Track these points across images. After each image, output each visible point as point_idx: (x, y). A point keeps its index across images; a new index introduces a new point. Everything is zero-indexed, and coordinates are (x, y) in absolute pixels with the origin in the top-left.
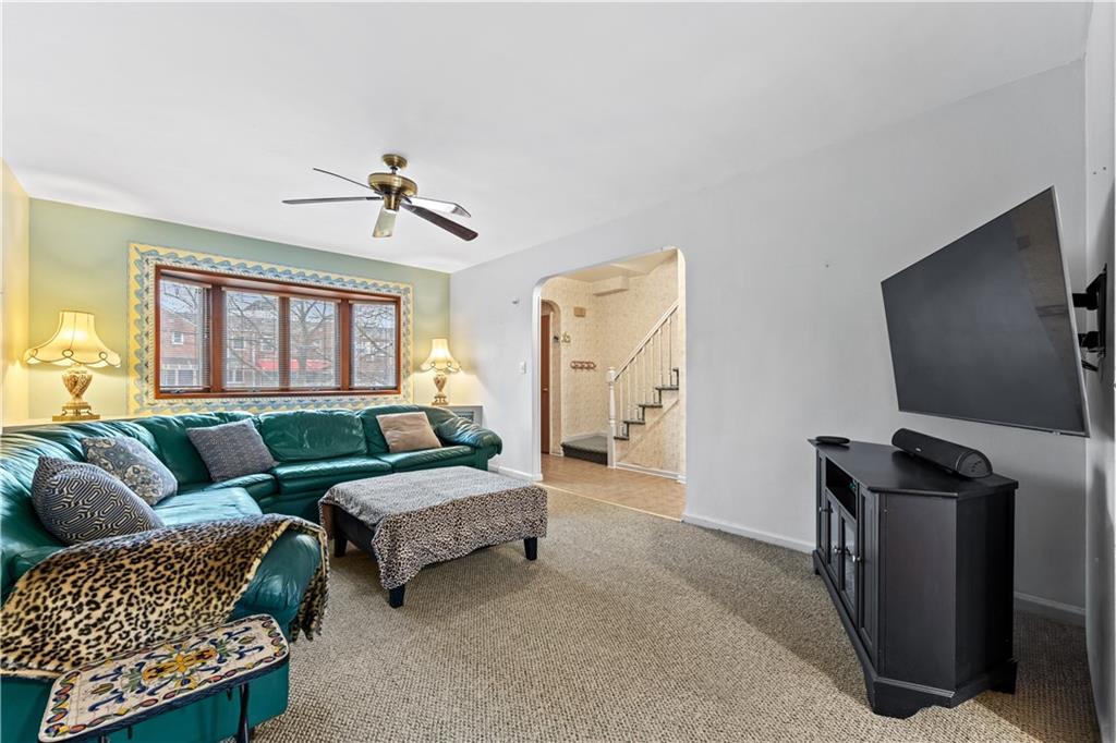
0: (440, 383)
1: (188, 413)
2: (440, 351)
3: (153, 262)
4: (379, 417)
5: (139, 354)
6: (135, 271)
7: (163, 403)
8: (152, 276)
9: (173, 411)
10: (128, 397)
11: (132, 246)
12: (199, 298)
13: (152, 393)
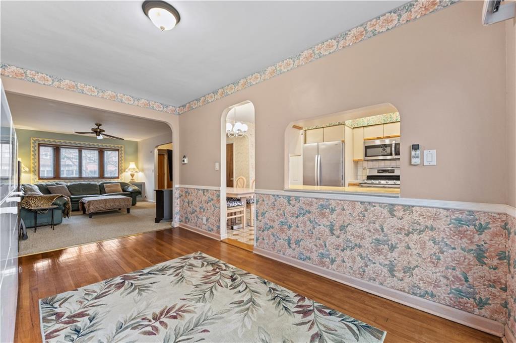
0: (132, 176)
1: (48, 183)
2: (132, 165)
3: (37, 142)
4: (104, 185)
5: (33, 168)
6: (32, 145)
7: (41, 181)
8: (37, 146)
9: (44, 183)
10: (30, 180)
11: (31, 138)
12: (52, 151)
13: (37, 178)
